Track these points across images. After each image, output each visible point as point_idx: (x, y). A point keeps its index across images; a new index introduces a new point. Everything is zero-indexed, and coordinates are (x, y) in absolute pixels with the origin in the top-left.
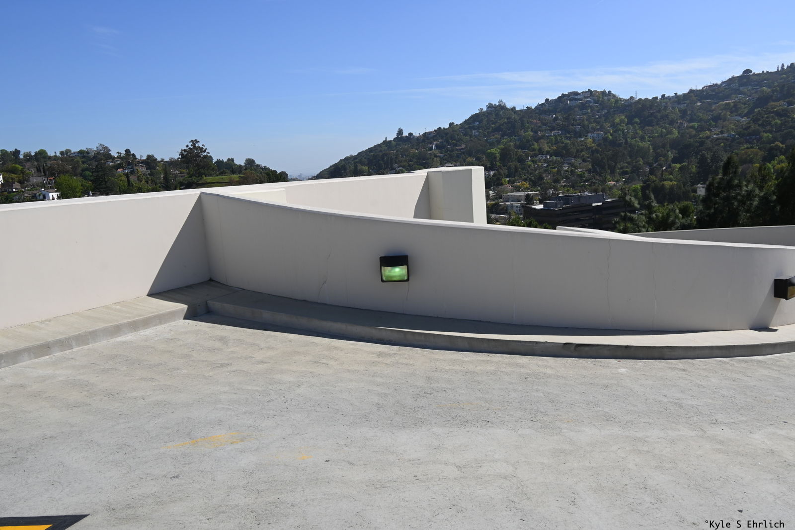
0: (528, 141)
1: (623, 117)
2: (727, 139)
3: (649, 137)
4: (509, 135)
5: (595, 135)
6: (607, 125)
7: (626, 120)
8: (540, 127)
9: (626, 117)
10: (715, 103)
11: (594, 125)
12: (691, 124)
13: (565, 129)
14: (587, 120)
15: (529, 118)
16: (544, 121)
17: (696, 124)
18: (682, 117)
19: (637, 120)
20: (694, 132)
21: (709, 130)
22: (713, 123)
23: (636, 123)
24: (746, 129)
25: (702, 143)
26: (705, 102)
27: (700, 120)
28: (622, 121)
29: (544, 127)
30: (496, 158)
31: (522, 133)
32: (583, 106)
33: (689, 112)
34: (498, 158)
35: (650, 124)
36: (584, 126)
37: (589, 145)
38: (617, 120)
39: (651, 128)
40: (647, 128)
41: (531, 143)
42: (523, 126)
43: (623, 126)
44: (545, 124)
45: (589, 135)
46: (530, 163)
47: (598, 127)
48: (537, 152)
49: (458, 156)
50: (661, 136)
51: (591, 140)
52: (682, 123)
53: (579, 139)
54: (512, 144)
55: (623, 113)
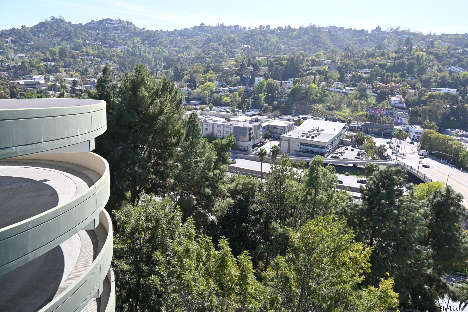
0: (79, 46)
1: (139, 39)
2: (190, 59)
3: (153, 53)
4: (67, 40)
5: (122, 48)
6: (130, 43)
7: (140, 41)
8: (88, 37)
9: (140, 39)
10: (187, 39)
11: (122, 41)
12: (175, 49)
13: (104, 42)
14: (118, 37)
15: (81, 30)
16: (90, 34)
17: (177, 49)
18: (171, 44)
19: (146, 42)
20: (176, 53)
21: (183, 53)
22: (185, 50)
23: (146, 43)
24: (199, 55)
25: (178, 60)
26: (181, 38)
27: (179, 47)
28: (138, 42)
29: (90, 38)
30: (55, 54)
31: (75, 39)
32: (116, 29)
33: (174, 42)
34: (57, 55)
35: (153, 45)
36: (115, 41)
37: (118, 53)
38: (135, 41)
39: (154, 48)
40: (152, 47)
41: (81, 47)
42: (76, 35)
43: (139, 45)
44: (91, 37)
45: (119, 47)
46: (79, 60)
47: (124, 43)
48: (85, 54)
49: (28, 50)
50: (159, 53)
51: (120, 50)
52: (170, 48)
53: (112, 49)
54: (68, 46)
55: (139, 37)
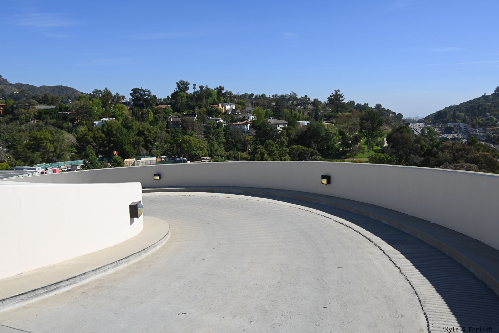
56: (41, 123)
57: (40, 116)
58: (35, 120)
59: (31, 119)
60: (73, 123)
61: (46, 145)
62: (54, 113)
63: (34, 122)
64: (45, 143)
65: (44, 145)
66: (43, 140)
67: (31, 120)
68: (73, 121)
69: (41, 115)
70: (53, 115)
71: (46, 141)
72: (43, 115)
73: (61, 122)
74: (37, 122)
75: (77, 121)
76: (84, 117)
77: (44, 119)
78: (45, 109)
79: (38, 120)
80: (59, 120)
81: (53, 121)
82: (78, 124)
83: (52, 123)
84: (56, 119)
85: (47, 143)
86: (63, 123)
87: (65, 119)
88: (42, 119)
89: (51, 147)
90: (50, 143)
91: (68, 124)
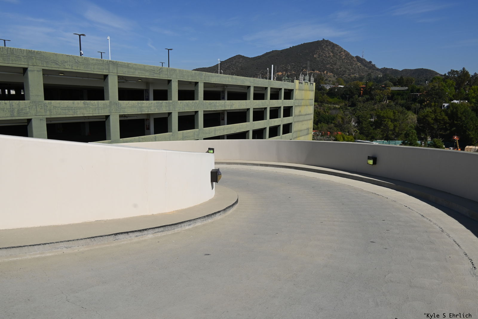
56: (392, 103)
57: (392, 97)
58: (388, 101)
59: (385, 99)
60: (421, 104)
61: (387, 123)
62: (405, 94)
63: (386, 102)
64: (386, 121)
65: (385, 123)
66: (385, 118)
67: (384, 101)
68: (421, 102)
69: (394, 96)
70: (404, 96)
71: (387, 120)
72: (395, 96)
73: (410, 103)
74: (389, 102)
75: (426, 103)
76: (433, 98)
77: (395, 99)
78: (398, 90)
79: (390, 101)
80: (409, 101)
81: (403, 102)
82: (425, 106)
83: (402, 103)
84: (406, 100)
85: (388, 121)
86: (411, 104)
87: (414, 100)
88: (393, 99)
89: (391, 125)
90: (391, 122)
91: (416, 105)
